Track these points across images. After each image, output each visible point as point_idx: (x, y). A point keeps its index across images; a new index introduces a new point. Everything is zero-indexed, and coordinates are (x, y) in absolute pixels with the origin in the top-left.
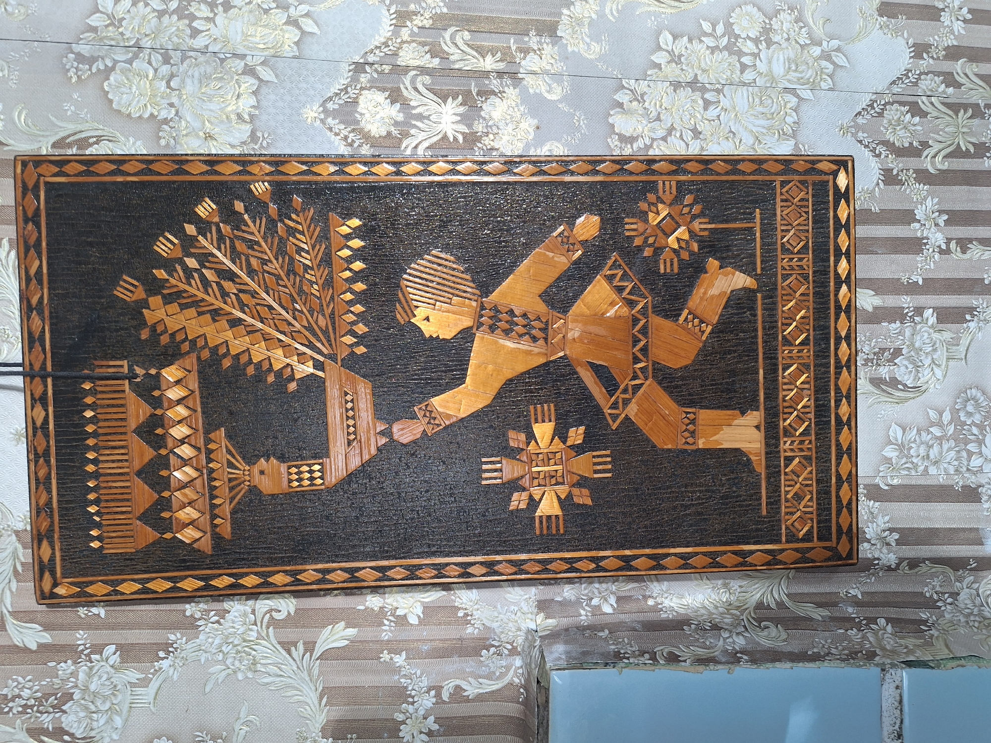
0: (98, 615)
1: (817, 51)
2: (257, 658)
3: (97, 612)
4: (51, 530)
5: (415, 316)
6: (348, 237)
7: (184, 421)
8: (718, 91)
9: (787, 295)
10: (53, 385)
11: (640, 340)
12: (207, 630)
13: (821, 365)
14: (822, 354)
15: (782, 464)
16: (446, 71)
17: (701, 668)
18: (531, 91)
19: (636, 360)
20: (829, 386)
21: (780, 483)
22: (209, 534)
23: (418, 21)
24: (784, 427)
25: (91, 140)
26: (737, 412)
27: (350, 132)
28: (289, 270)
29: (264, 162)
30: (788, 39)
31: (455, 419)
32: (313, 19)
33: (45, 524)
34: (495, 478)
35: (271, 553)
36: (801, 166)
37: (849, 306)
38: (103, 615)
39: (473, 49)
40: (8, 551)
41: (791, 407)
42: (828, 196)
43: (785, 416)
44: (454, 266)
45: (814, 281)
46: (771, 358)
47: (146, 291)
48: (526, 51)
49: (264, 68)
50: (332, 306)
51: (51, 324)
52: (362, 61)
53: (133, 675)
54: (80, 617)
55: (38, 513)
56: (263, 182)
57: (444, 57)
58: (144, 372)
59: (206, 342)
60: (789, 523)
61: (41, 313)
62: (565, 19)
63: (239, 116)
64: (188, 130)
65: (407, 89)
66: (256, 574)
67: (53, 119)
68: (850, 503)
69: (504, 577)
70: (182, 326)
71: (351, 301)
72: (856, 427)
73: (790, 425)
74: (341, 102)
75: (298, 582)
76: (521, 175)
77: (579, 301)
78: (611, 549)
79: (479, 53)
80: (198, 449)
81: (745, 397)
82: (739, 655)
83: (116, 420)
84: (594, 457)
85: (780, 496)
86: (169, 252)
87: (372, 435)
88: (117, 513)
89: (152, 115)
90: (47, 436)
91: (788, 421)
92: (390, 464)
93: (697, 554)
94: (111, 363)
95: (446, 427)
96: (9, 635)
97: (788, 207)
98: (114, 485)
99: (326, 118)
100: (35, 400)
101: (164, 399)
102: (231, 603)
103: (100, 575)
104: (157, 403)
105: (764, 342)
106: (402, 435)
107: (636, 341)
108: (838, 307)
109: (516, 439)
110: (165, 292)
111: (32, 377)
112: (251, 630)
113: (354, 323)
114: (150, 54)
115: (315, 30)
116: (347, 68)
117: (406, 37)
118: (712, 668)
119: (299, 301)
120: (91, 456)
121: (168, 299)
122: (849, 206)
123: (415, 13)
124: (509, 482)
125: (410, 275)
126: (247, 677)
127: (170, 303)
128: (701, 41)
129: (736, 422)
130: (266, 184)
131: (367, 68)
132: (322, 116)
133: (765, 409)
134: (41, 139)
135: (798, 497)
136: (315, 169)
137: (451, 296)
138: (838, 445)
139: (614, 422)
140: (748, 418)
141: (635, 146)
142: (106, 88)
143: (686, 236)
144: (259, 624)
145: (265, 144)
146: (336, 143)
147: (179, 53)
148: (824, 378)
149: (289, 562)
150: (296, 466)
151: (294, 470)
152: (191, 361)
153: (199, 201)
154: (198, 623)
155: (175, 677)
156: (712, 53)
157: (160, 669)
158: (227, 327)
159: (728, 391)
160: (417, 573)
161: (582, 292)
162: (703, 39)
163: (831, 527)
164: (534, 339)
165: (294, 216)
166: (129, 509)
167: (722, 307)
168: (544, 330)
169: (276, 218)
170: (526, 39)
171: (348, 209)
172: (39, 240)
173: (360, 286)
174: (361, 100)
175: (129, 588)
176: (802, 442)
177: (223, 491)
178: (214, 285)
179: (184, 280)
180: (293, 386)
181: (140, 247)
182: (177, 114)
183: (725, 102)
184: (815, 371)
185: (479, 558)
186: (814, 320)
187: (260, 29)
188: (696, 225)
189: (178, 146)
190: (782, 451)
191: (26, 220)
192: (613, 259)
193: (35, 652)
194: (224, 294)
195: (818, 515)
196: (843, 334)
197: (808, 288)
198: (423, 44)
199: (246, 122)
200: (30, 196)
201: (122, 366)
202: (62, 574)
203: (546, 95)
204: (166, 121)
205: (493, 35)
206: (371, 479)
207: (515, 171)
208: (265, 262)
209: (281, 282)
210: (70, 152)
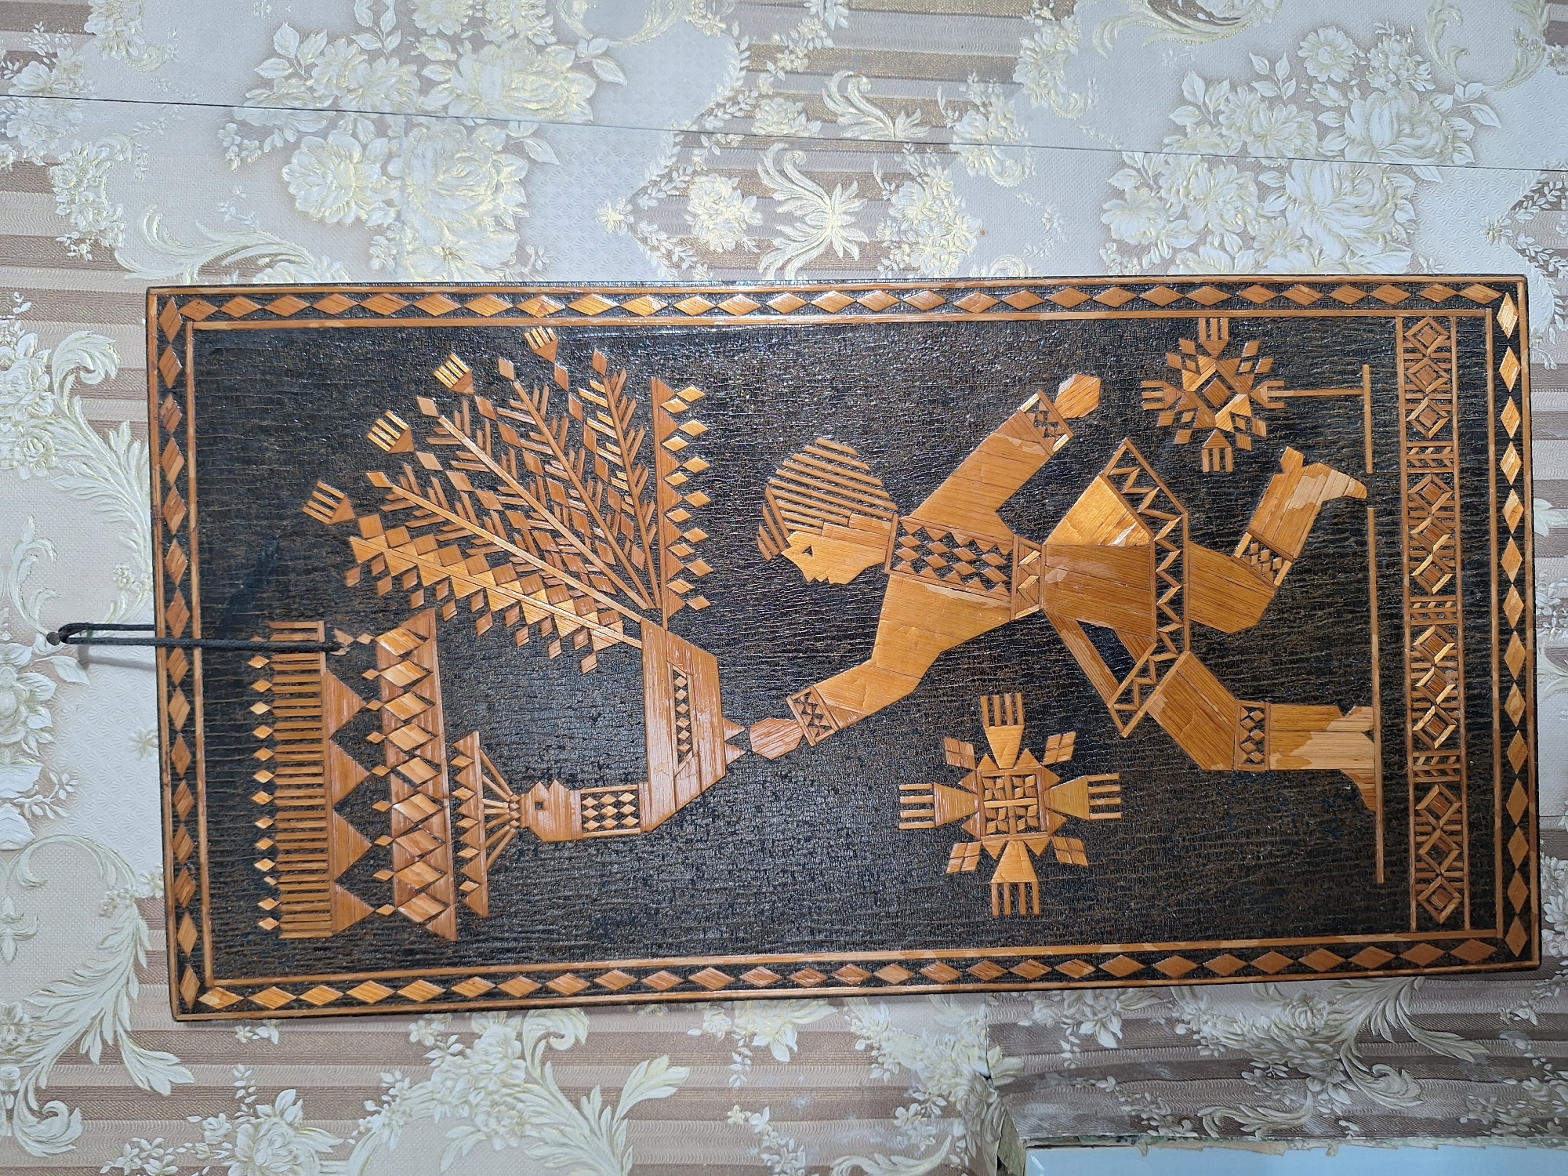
0: (269, 1039)
1: (1446, 102)
2: (526, 1114)
3: (266, 1035)
4: (196, 899)
5: (788, 546)
6: (680, 417)
7: (415, 721)
8: (1282, 171)
9: (1416, 509)
10: (204, 661)
11: (1168, 586)
12: (444, 1066)
13: (1475, 628)
14: (1477, 609)
15: (1411, 798)
16: (833, 142)
17: (1281, 1146)
18: (971, 173)
19: (1163, 620)
20: (1489, 663)
21: (1408, 829)
22: (452, 908)
23: (785, 61)
24: (1414, 735)
25: (262, 262)
26: (1335, 708)
27: (676, 244)
28: (585, 472)
29: (547, 294)
30: (1397, 83)
31: (854, 718)
32: (615, 60)
33: (187, 889)
34: (921, 819)
35: (552, 940)
36: (1438, 294)
37: (1521, 528)
38: (275, 1040)
39: (875, 105)
40: (125, 932)
41: (1426, 699)
42: (1484, 343)
43: (1416, 715)
44: (855, 463)
45: (1462, 487)
46: (1391, 616)
47: (354, 507)
48: (963, 107)
49: (540, 142)
50: (654, 530)
51: (202, 562)
52: (695, 128)
53: (323, 1140)
54: (239, 1042)
55: (177, 871)
56: (544, 328)
57: (830, 120)
58: (351, 640)
59: (451, 591)
60: (1422, 897)
61: (184, 543)
62: (1026, 55)
63: (498, 221)
64: (417, 244)
65: (767, 172)
66: (528, 975)
67: (201, 227)
68: (1525, 863)
69: (939, 987)
70: (411, 566)
71: (685, 522)
72: (1536, 733)
73: (1423, 730)
74: (662, 195)
75: (596, 989)
76: (967, 311)
77: (1064, 521)
78: (1120, 941)
79: (886, 112)
80: (437, 767)
81: (1347, 683)
82: (1343, 1123)
83: (305, 718)
84: (1091, 784)
85: (1407, 851)
86: (393, 443)
87: (718, 744)
88: (303, 872)
89: (358, 219)
90: (192, 744)
91: (1420, 724)
92: (747, 793)
93: (1266, 950)
94: (298, 625)
95: (839, 733)
96: (126, 1069)
97: (1418, 361)
98: (301, 825)
99: (636, 223)
100: (176, 686)
101: (383, 684)
102: (484, 1022)
103: (275, 975)
104: (371, 690)
105: (1380, 589)
106: (767, 744)
107: (1162, 587)
108: (1503, 531)
109: (957, 752)
110: (386, 508)
111: (171, 648)
112: (516, 1067)
113: (687, 559)
114: (355, 121)
115: (620, 78)
116: (672, 140)
117: (765, 89)
118: (1299, 1145)
119: (602, 523)
120: (263, 777)
121: (391, 521)
122: (1519, 359)
123: (781, 49)
124: (945, 826)
125: (782, 478)
126: (509, 1146)
127: (393, 527)
128: (1252, 89)
129: (1333, 725)
130: (550, 330)
131: (704, 139)
132: (631, 219)
133: (1383, 703)
134: (183, 260)
135: (1438, 853)
136: (629, 306)
137: (848, 513)
138: (1506, 764)
139: (1125, 724)
140: (1353, 718)
141: (1145, 261)
142: (286, 177)
143: (1247, 411)
144: (529, 1058)
145: (539, 265)
146: (654, 263)
147: (401, 119)
148: (1479, 651)
149: (583, 955)
150: (594, 796)
151: (590, 802)
152: (424, 623)
153: (441, 359)
154: (430, 1055)
155: (393, 1145)
156: (1271, 108)
157: (368, 1130)
158: (486, 566)
159: (1320, 672)
160: (792, 977)
161: (1070, 504)
162: (1254, 84)
163: (1494, 904)
164: (988, 583)
165: (594, 384)
166: (324, 865)
167: (1308, 529)
168: (1005, 568)
169: (567, 387)
170: (963, 88)
171: (682, 371)
172: (183, 424)
173: (700, 498)
174: (693, 192)
175: (320, 996)
176: (1443, 760)
177: (477, 836)
178: (465, 497)
179: (416, 489)
180: (589, 663)
181: (345, 436)
182: (398, 217)
183: (1293, 187)
184: (1465, 638)
185: (897, 954)
186: (1464, 552)
187: (531, 78)
188: (1263, 393)
189: (400, 270)
190: (1411, 775)
191: (164, 393)
192: (1122, 449)
193: (168, 1098)
194: (481, 512)
195: (1472, 884)
196: (1512, 576)
197: (1452, 498)
198: (795, 99)
199: (509, 230)
200: (170, 352)
201: (314, 630)
202: (214, 972)
203: (997, 179)
204: (380, 230)
205: (908, 83)
206: (715, 818)
207: (957, 303)
208: (546, 459)
209: (573, 493)
210: (227, 280)
